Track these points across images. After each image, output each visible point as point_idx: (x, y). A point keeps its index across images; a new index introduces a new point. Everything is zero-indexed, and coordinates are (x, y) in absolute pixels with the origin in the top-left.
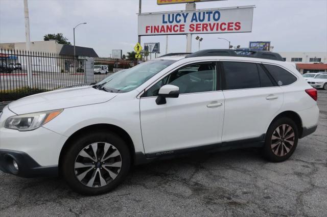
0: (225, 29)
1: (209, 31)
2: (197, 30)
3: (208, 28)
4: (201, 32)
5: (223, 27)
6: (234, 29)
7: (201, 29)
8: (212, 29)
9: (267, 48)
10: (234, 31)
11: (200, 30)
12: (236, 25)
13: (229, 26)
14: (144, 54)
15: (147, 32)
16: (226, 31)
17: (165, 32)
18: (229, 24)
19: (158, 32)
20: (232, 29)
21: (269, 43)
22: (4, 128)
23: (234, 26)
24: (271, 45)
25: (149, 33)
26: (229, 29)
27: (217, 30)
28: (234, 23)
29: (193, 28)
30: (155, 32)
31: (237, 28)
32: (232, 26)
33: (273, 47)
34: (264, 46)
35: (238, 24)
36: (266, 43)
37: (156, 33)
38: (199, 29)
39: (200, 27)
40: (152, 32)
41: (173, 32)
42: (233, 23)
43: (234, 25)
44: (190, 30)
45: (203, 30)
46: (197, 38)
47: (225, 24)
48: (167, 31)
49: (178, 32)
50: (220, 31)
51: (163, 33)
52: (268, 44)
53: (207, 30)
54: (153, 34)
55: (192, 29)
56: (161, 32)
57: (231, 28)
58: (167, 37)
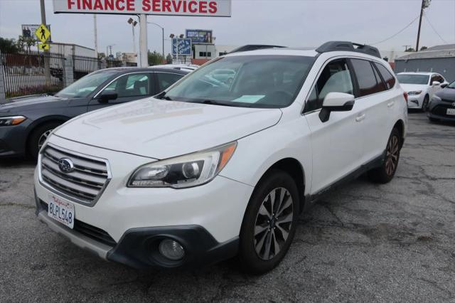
0: (196, 10)
1: (173, 11)
2: (154, 10)
3: (172, 7)
4: (161, 12)
5: (193, 7)
6: (208, 11)
7: (161, 8)
8: (177, 10)
9: (209, 39)
10: (208, 13)
11: (159, 10)
12: (210, 5)
13: (201, 7)
14: (25, 43)
15: (70, 7)
16: (197, 13)
17: (102, 8)
18: (201, 3)
19: (90, 8)
20: (206, 12)
21: (211, 32)
22: (126, 188)
23: (208, 8)
24: (213, 36)
25: (74, 8)
26: (201, 11)
27: (185, 11)
28: (208, 3)
29: (149, 7)
30: (84, 8)
31: (213, 10)
32: (205, 7)
33: (215, 38)
34: (205, 36)
35: (213, 5)
36: (207, 32)
37: (87, 10)
38: (157, 8)
39: (159, 5)
40: (79, 7)
41: (116, 10)
42: (206, 3)
43: (207, 5)
44: (144, 9)
45: (164, 10)
46: (130, 21)
47: (196, 3)
48: (106, 8)
49: (125, 11)
50: (188, 12)
51: (98, 10)
52: (209, 34)
53: (169, 10)
54: (82, 10)
55: (147, 8)
56: (95, 8)
57: (203, 9)
58: (95, 17)
